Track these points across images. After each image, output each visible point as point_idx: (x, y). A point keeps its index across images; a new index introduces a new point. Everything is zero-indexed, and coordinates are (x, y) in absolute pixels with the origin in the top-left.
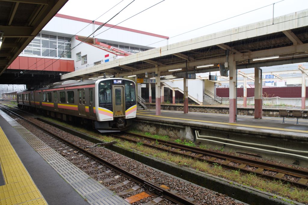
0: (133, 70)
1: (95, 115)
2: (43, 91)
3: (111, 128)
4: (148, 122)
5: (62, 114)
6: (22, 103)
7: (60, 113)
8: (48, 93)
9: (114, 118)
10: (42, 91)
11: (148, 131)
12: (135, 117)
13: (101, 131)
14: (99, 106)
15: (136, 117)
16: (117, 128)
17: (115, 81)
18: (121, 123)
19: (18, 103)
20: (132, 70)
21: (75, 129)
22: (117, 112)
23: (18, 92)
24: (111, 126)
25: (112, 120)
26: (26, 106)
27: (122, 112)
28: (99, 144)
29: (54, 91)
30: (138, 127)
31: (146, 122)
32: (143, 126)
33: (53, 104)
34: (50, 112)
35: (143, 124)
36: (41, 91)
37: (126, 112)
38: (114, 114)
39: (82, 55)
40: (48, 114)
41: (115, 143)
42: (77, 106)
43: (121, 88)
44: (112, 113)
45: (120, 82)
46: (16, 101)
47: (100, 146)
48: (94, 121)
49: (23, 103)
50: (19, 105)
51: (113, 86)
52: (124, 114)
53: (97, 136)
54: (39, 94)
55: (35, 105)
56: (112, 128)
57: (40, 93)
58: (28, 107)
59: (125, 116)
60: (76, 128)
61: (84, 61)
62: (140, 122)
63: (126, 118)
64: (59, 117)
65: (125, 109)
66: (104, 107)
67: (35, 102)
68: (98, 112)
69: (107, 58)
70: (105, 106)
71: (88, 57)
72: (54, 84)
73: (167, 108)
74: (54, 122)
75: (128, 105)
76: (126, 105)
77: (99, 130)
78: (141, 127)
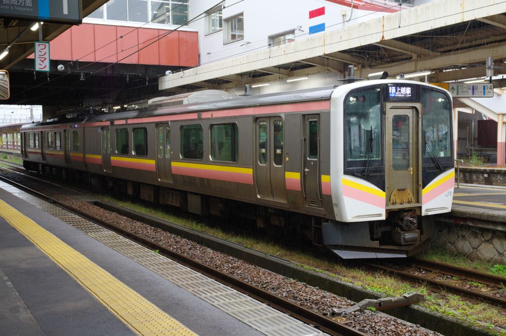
0: (419, 56)
1: (327, 202)
2: (116, 122)
3: (376, 244)
4: (500, 228)
5: (184, 194)
6: (40, 156)
7: (178, 190)
8: (134, 129)
9: (390, 213)
10: (112, 123)
11: (497, 257)
12: (448, 210)
13: (345, 255)
14: (346, 172)
15: (452, 211)
16: (400, 245)
17: (392, 90)
18: (409, 230)
19: (26, 156)
20: (414, 56)
21: (234, 242)
22: (395, 192)
23: (23, 127)
24: (376, 240)
25: (383, 218)
26: (51, 166)
27: (409, 194)
28: (369, 304)
29: (158, 124)
30: (453, 244)
31: (491, 227)
32: (475, 242)
33: (152, 162)
34: (137, 186)
35: (475, 235)
36: (108, 123)
37: (425, 192)
38: (388, 199)
39: (226, 14)
40: (130, 192)
41: (418, 299)
42: (249, 171)
43: (409, 113)
44: (382, 195)
45: (407, 91)
46: (19, 152)
47: (374, 309)
48: (319, 220)
49: (44, 158)
50: (26, 164)
51: (389, 105)
52: (418, 199)
53: (328, 270)
54: (100, 130)
55: (86, 165)
56: (381, 244)
57: (103, 128)
58: (59, 169)
59: (420, 208)
60: (239, 239)
61: (231, 33)
62: (462, 227)
63: (423, 213)
64: (175, 202)
65: (421, 183)
66: (360, 177)
67: (88, 156)
68: (341, 190)
69: (317, 20)
70: (364, 171)
71: (245, 18)
72: (150, 102)
73: (478, 177)
74: (154, 216)
75: (429, 168)
76: (423, 171)
77: (336, 251)
78: (465, 245)
